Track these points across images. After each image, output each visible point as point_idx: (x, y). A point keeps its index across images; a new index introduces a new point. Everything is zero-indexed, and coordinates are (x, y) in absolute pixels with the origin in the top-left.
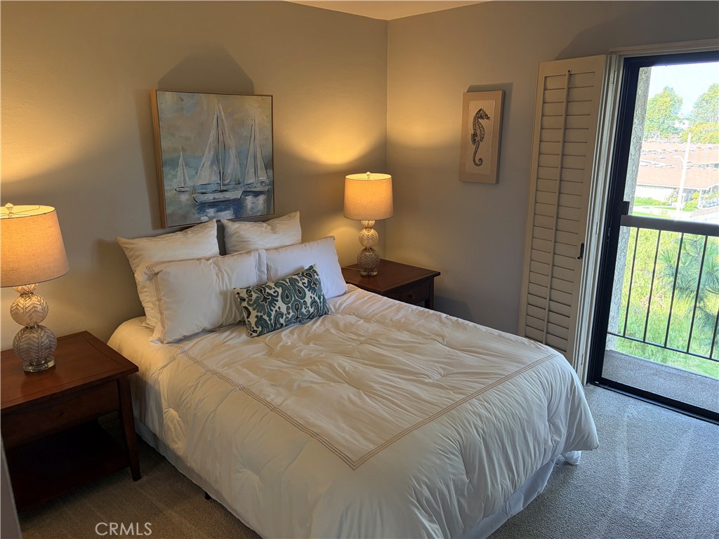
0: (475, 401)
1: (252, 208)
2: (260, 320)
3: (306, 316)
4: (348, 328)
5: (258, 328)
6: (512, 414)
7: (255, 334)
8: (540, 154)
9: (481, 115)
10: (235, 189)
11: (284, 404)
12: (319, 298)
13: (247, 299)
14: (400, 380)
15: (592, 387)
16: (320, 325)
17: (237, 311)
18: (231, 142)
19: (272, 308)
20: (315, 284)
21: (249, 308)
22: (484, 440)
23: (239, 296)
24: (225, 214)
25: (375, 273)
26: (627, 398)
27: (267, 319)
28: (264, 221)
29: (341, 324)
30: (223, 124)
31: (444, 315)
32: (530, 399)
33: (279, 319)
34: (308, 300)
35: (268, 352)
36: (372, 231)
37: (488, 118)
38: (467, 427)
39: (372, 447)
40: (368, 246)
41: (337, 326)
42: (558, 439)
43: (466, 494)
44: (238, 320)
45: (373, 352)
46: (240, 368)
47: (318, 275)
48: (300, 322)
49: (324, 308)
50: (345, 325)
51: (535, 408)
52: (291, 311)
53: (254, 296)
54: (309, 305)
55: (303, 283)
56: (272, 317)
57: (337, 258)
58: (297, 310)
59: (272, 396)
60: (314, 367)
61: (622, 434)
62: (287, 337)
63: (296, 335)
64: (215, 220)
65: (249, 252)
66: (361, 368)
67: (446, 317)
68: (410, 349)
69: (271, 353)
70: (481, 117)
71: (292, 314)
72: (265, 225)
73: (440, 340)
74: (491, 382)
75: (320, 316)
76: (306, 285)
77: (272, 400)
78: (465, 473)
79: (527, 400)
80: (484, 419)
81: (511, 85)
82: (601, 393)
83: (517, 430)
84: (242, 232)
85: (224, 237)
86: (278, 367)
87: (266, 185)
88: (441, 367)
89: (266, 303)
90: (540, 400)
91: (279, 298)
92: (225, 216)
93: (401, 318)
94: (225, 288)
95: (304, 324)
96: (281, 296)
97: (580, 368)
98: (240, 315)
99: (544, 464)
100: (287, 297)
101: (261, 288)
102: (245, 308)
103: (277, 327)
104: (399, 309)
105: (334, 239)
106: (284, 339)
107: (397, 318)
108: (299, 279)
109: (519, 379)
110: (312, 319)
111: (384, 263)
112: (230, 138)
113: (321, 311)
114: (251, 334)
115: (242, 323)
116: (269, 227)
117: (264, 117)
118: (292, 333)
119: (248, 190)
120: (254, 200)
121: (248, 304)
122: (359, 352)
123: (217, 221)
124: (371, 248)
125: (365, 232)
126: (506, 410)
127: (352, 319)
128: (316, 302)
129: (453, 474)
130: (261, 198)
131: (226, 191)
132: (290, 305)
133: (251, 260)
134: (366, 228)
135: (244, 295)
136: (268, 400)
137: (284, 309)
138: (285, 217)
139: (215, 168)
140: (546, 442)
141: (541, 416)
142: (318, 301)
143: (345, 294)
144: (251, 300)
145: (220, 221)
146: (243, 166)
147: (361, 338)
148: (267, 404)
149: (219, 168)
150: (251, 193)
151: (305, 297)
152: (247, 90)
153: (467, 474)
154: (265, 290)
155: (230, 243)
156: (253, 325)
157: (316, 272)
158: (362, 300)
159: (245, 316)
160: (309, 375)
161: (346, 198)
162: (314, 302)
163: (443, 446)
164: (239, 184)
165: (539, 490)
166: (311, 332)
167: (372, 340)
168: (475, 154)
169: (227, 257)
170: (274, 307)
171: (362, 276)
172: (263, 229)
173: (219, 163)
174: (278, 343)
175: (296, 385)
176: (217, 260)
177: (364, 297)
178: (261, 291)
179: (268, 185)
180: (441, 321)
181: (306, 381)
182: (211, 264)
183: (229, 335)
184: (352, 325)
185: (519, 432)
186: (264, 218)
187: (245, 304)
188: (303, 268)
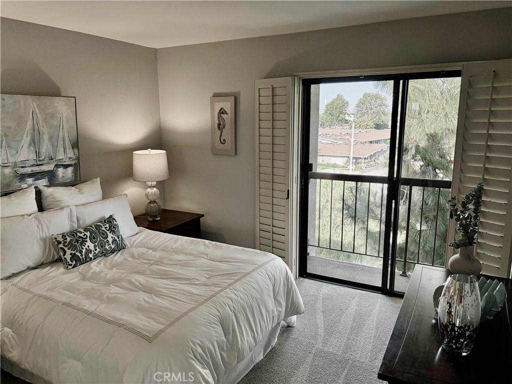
0: (228, 290)
1: (63, 177)
2: (73, 256)
3: (109, 251)
4: (140, 256)
5: (73, 262)
6: (251, 296)
7: (70, 267)
8: (260, 136)
9: (222, 112)
10: (48, 163)
11: (98, 309)
12: (118, 238)
13: (63, 242)
14: (179, 285)
15: (302, 279)
16: (120, 256)
17: (55, 252)
18: (44, 129)
19: (83, 247)
20: (114, 227)
21: (65, 248)
22: (235, 314)
23: (56, 240)
24: (41, 182)
25: (159, 219)
26: (322, 283)
27: (79, 255)
28: (73, 186)
29: (136, 254)
30: (37, 117)
31: (207, 241)
32: (261, 285)
33: (88, 254)
34: (110, 239)
35: (82, 278)
36: (155, 189)
37: (227, 114)
38: (223, 307)
39: (162, 327)
40: (152, 200)
41: (133, 256)
42: (280, 309)
43: (225, 349)
44: (56, 259)
45: (159, 269)
46: (61, 290)
47: (116, 221)
48: (104, 256)
49: (122, 245)
50: (138, 255)
51: (265, 291)
52: (97, 248)
53: (69, 239)
54: (110, 243)
55: (106, 228)
56: (83, 253)
57: (129, 209)
58: (102, 247)
59: (88, 306)
60: (118, 284)
61: (319, 305)
62: (95, 266)
63: (102, 265)
64: (33, 187)
65: (62, 208)
66: (152, 280)
67: (209, 242)
68: (185, 265)
69: (84, 278)
70: (223, 113)
71: (98, 250)
72: (73, 188)
73: (205, 256)
74: (237, 278)
75: (119, 251)
76: (108, 229)
77: (88, 308)
78: (224, 336)
79: (259, 286)
80: (234, 301)
81: (239, 93)
82: (307, 282)
83: (255, 306)
84: (56, 195)
85: (41, 199)
86: (91, 286)
87: (73, 160)
88: (206, 273)
89: (78, 243)
90: (268, 286)
91: (88, 239)
92: (42, 183)
93: (178, 246)
94: (44, 236)
95: (108, 256)
96: (90, 237)
97: (294, 268)
98: (58, 255)
99: (273, 326)
100: (94, 238)
101: (73, 233)
102: (61, 248)
103: (87, 260)
104: (176, 241)
105: (127, 196)
106: (93, 268)
107: (176, 246)
108: (102, 225)
109: (254, 274)
110: (113, 253)
111: (165, 211)
112: (43, 127)
113: (120, 247)
114: (67, 267)
115: (59, 260)
116: (77, 190)
117: (70, 112)
118: (99, 263)
119: (59, 163)
120: (65, 170)
121: (64, 245)
122: (149, 270)
123: (35, 187)
124: (155, 201)
125: (149, 190)
126: (247, 294)
127: (144, 250)
128: (116, 240)
129: (216, 337)
130: (70, 169)
131: (41, 165)
132: (96, 244)
133: (65, 214)
134: (150, 187)
135: (60, 239)
136: (85, 308)
137: (92, 247)
138: (89, 182)
139: (32, 148)
140: (273, 312)
141: (269, 296)
142: (118, 240)
143: (137, 234)
144: (66, 242)
145: (37, 187)
146: (55, 147)
147: (151, 262)
148: (84, 311)
149: (35, 148)
150: (62, 166)
151: (107, 237)
152: (54, 92)
153: (225, 336)
154: (76, 234)
155: (45, 203)
156: (69, 260)
157: (114, 219)
158: (150, 237)
159: (62, 255)
160: (114, 289)
161: (134, 167)
162: (114, 241)
163: (208, 320)
164: (52, 159)
165: (272, 344)
166: (113, 261)
167: (159, 262)
168: (221, 136)
169: (44, 213)
170: (85, 246)
171: (149, 221)
172: (72, 191)
173: (35, 145)
174: (90, 270)
175: (105, 296)
176: (37, 215)
177: (151, 235)
178: (73, 235)
179: (75, 160)
180: (205, 245)
181: (113, 293)
182: (32, 218)
183: (49, 270)
184: (143, 254)
185: (256, 307)
186: (72, 184)
187: (61, 246)
188: (104, 217)
